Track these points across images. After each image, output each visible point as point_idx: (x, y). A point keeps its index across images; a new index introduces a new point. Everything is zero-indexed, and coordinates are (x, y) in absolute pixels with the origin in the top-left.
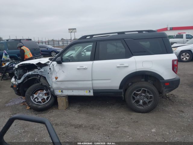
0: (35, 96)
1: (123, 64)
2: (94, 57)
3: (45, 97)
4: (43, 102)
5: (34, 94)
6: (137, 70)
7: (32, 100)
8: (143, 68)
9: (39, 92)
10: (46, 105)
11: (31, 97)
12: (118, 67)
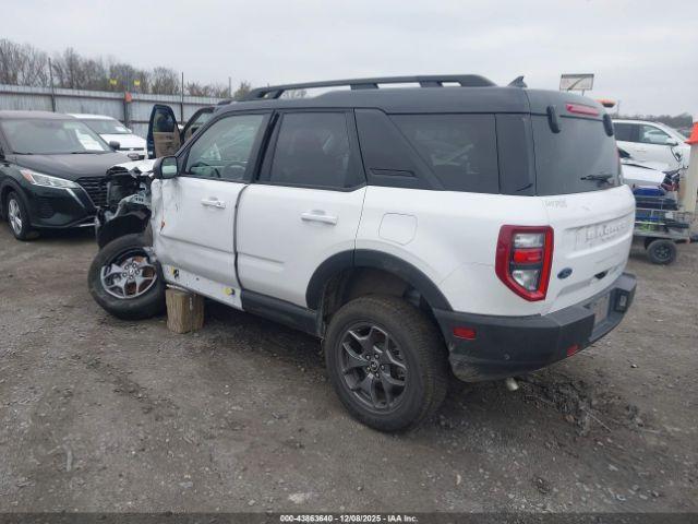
0: (115, 269)
1: (322, 213)
2: (259, 170)
3: (139, 280)
4: (128, 294)
5: (114, 261)
6: (360, 246)
7: (102, 277)
8: (378, 239)
9: (130, 260)
10: (132, 305)
11: (103, 269)
12: (304, 219)
